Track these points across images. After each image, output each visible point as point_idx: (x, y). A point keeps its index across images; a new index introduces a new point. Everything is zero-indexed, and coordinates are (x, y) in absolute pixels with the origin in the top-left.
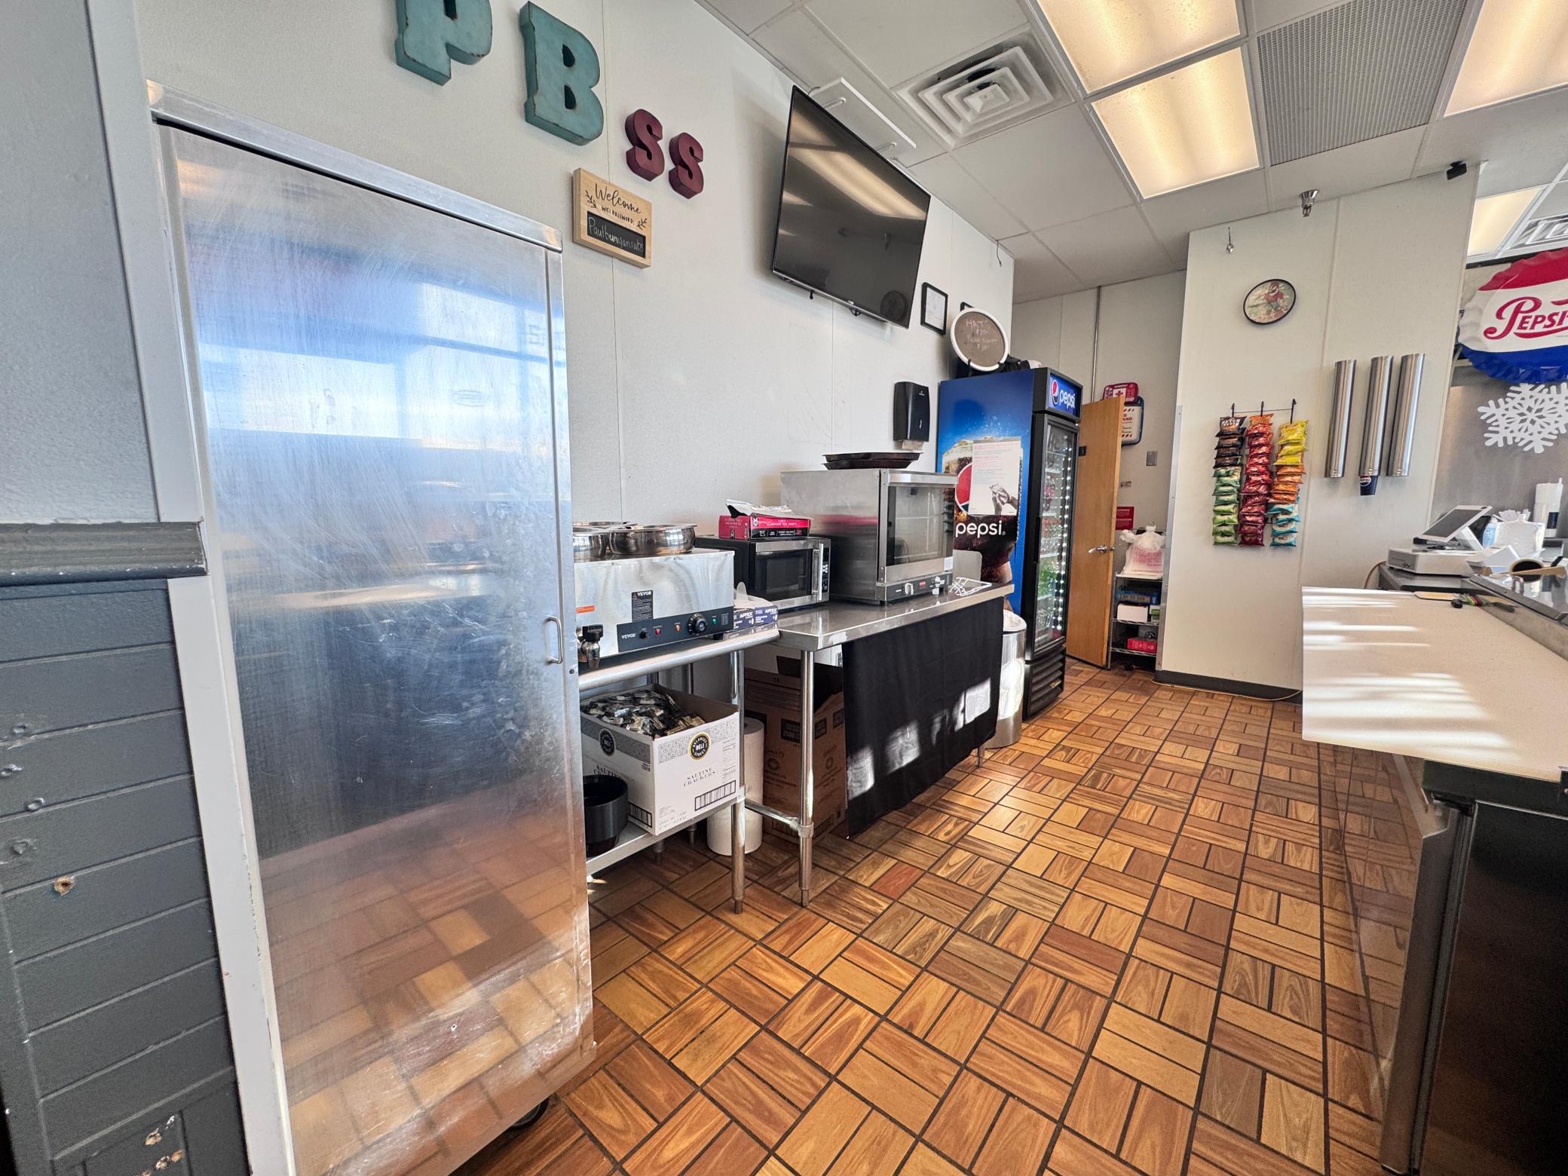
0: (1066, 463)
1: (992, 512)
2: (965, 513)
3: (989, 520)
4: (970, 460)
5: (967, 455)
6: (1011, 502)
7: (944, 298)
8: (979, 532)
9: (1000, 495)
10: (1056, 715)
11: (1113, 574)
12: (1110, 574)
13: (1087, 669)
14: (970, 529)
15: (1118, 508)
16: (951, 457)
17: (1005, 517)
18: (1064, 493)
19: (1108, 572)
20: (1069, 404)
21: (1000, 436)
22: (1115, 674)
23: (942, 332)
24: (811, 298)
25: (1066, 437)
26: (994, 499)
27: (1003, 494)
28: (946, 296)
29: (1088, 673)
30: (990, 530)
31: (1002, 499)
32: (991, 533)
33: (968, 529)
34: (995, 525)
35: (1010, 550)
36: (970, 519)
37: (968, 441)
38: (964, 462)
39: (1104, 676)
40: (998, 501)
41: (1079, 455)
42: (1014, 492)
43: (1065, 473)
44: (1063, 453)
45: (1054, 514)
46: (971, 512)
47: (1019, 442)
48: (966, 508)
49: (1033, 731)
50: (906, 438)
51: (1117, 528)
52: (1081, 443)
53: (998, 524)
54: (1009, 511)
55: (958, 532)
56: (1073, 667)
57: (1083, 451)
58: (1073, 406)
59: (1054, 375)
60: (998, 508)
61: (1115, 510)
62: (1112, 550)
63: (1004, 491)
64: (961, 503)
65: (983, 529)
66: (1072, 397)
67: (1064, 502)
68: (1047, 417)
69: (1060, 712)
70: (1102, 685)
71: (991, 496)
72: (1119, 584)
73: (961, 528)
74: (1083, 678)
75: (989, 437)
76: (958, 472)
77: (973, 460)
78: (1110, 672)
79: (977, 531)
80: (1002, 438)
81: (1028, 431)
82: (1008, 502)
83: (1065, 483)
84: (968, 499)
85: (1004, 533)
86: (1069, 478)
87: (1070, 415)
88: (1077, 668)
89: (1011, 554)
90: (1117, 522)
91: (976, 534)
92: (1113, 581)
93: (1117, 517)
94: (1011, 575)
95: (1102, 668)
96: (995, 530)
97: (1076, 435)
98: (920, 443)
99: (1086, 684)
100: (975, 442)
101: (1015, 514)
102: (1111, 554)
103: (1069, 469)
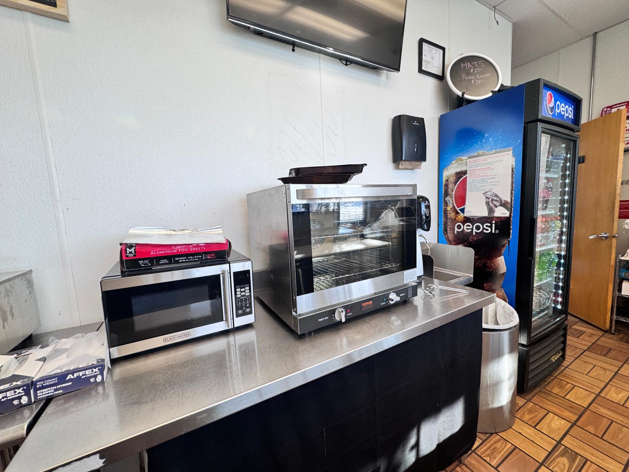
0: (564, 169)
1: (485, 213)
2: (461, 214)
3: (483, 220)
4: (465, 173)
5: (463, 169)
6: (504, 205)
7: (441, 51)
8: (475, 230)
9: (492, 200)
10: (556, 390)
11: (617, 257)
12: (613, 256)
13: (589, 330)
14: (466, 228)
15: (621, 201)
16: (450, 172)
17: (498, 218)
18: (563, 193)
19: (611, 255)
20: (566, 115)
21: (491, 150)
22: (621, 340)
23: (441, 78)
24: (293, 50)
25: (564, 146)
26: (487, 203)
27: (495, 198)
28: (443, 49)
29: (591, 335)
30: (484, 229)
31: (495, 203)
32: (485, 231)
33: (465, 228)
34: (489, 225)
35: (503, 246)
36: (467, 220)
37: (464, 158)
38: (460, 175)
39: (609, 341)
40: (491, 205)
41: (579, 163)
42: (507, 197)
43: (564, 177)
44: (561, 159)
45: (553, 212)
46: (467, 214)
47: (511, 153)
48: (463, 211)
49: (530, 411)
50: (402, 160)
51: (620, 217)
52: (581, 153)
53: (492, 224)
54: (501, 212)
55: (456, 229)
56: (575, 327)
57: (582, 160)
58: (571, 116)
59: (548, 86)
60: (491, 211)
61: (617, 204)
62: (614, 237)
63: (496, 196)
64: (458, 207)
65: (478, 228)
66: (570, 109)
67: (562, 202)
68: (540, 125)
69: (562, 387)
70: (607, 352)
71: (484, 200)
72: (622, 265)
73: (459, 227)
74: (584, 342)
75: (481, 152)
76: (455, 183)
77: (468, 172)
78: (615, 337)
79: (472, 229)
80: (494, 151)
81: (520, 141)
82: (501, 205)
83: (564, 185)
84: (464, 204)
85: (497, 231)
86: (567, 181)
87: (570, 124)
88: (580, 328)
89: (504, 250)
90: (620, 213)
91: (472, 231)
92: (616, 262)
93: (620, 209)
94: (505, 268)
95: (606, 332)
96: (488, 229)
97: (575, 142)
98: (418, 163)
99: (589, 349)
100: (469, 158)
101: (507, 215)
102: (614, 241)
103: (568, 173)
